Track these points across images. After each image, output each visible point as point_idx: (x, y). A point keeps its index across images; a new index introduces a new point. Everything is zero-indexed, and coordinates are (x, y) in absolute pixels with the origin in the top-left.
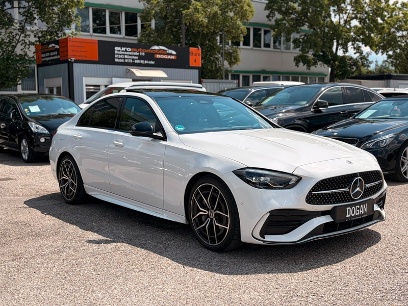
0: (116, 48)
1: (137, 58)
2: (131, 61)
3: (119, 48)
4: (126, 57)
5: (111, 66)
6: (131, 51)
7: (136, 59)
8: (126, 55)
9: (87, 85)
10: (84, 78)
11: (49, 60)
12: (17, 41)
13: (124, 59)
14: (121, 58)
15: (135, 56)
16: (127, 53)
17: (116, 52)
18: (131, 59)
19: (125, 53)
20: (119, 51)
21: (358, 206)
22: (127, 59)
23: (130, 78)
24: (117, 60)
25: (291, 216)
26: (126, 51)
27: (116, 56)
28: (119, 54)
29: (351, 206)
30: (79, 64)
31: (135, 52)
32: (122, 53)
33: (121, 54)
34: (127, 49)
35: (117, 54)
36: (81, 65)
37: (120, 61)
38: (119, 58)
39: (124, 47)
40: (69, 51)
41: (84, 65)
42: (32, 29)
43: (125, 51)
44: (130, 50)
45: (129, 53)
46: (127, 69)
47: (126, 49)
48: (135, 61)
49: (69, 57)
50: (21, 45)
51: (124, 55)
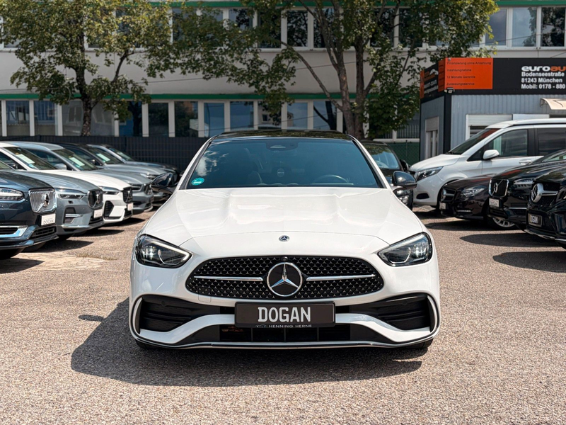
0: (523, 69)
1: (561, 80)
2: (550, 86)
3: (530, 68)
4: (540, 80)
5: (513, 97)
6: (550, 71)
7: (559, 83)
8: (541, 77)
9: (472, 128)
10: (467, 116)
11: (430, 93)
12: (402, 69)
13: (538, 84)
14: (532, 83)
15: (556, 78)
16: (543, 74)
17: (523, 74)
18: (548, 83)
19: (540, 74)
20: (529, 72)
21: (287, 309)
22: (542, 83)
23: (546, 114)
24: (523, 87)
25: (167, 306)
26: (541, 71)
27: (523, 80)
28: (529, 77)
29: (268, 306)
30: (460, 97)
31: (557, 72)
32: (534, 75)
33: (531, 77)
34: (544, 69)
35: (525, 77)
36: (465, 97)
37: (530, 87)
38: (527, 84)
39: (538, 66)
40: (446, 77)
41: (469, 97)
42: (430, 49)
43: (538, 72)
44: (549, 69)
45: (546, 75)
46: (541, 99)
47: (541, 69)
48: (557, 85)
49: (446, 86)
50: (409, 73)
51: (537, 77)
